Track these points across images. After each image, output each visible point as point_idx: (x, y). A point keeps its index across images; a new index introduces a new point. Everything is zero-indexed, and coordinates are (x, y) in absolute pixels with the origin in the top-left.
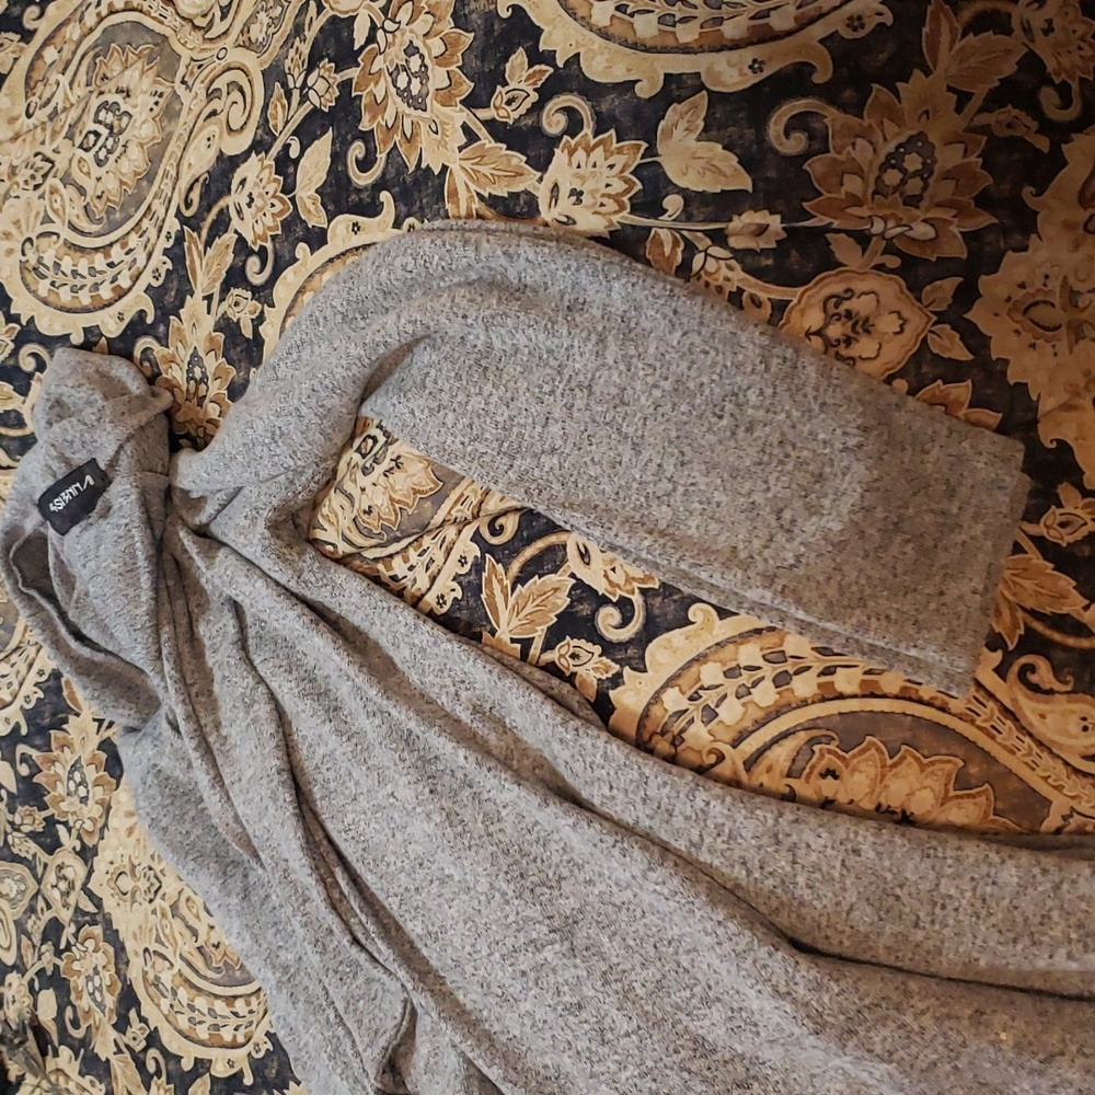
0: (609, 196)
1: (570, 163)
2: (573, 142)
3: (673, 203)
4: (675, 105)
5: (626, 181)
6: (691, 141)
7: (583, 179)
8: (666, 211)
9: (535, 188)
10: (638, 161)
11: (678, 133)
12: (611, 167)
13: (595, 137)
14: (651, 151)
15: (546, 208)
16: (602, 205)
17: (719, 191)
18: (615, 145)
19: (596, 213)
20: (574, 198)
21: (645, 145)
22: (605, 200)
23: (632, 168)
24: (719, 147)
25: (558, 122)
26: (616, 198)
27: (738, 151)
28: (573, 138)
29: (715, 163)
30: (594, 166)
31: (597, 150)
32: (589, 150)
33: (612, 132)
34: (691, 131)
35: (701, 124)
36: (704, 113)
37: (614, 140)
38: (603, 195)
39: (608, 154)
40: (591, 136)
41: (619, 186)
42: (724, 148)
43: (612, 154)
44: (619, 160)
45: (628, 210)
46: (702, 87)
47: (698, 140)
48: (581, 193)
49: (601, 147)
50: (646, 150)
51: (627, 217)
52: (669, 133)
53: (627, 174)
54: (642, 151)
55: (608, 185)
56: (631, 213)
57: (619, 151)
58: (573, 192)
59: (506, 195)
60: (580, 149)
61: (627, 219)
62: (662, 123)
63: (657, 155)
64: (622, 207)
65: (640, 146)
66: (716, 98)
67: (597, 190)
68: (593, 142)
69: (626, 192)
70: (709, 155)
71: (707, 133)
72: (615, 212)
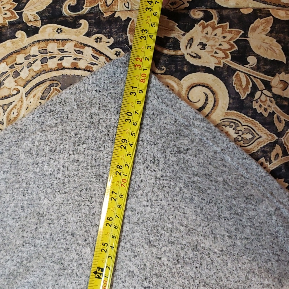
0: (220, 49)
1: (202, 32)
2: (206, 24)
3: (252, 60)
4: (259, 19)
5: (231, 45)
6: (263, 35)
7: (208, 39)
8: (249, 63)
9: (179, 37)
10: (238, 38)
11: (259, 30)
12: (224, 37)
13: (218, 24)
14: (245, 35)
15: (184, 48)
16: (216, 53)
17: (272, 59)
18: (228, 29)
19: (212, 56)
20: (201, 46)
21: (242, 32)
22: (218, 51)
23: (235, 40)
24: (275, 40)
25: (199, 15)
26: (224, 51)
27: (282, 44)
28: (206, 22)
29: (272, 47)
30: (216, 35)
31: (218, 29)
32: (214, 28)
33: (228, 23)
34: (264, 31)
35: (269, 29)
36: (271, 25)
37: (228, 27)
38: (217, 48)
39: (224, 31)
40: (216, 23)
41: (226, 46)
42: (277, 41)
43: (226, 32)
44: (229, 36)
45: (230, 58)
46: (270, 15)
47: (267, 35)
48: (206, 45)
49: (221, 29)
50: (243, 34)
51: (228, 61)
52: (254, 29)
53: (231, 42)
54: (241, 34)
55: (220, 45)
56: (231, 60)
57: (230, 32)
58: (201, 44)
59: (163, 37)
60: (209, 27)
61: (228, 62)
62: (252, 25)
63: (248, 37)
64: (227, 57)
65: (240, 32)
66: (276, 20)
67: (215, 46)
68: (217, 25)
69: (229, 49)
70: (271, 43)
71: (271, 34)
72: (223, 58)
